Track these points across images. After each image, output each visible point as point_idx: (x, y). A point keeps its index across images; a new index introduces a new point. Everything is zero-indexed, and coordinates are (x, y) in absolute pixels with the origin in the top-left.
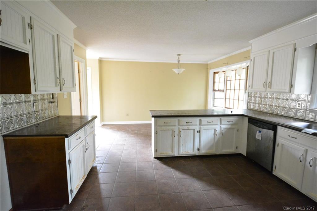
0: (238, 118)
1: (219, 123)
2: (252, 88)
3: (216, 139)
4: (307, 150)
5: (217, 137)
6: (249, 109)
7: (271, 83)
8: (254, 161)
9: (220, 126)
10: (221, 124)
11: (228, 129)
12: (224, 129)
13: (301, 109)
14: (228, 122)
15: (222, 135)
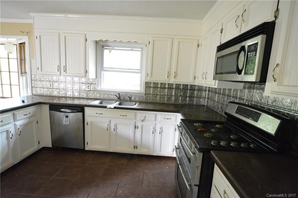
0: (36, 108)
1: (12, 120)
2: (42, 71)
3: (12, 144)
4: (110, 120)
5: (12, 141)
6: (35, 95)
7: (65, 67)
8: (61, 148)
9: (15, 124)
10: (15, 120)
11: (25, 126)
12: (20, 126)
13: (90, 90)
14: (24, 115)
15: (19, 135)
